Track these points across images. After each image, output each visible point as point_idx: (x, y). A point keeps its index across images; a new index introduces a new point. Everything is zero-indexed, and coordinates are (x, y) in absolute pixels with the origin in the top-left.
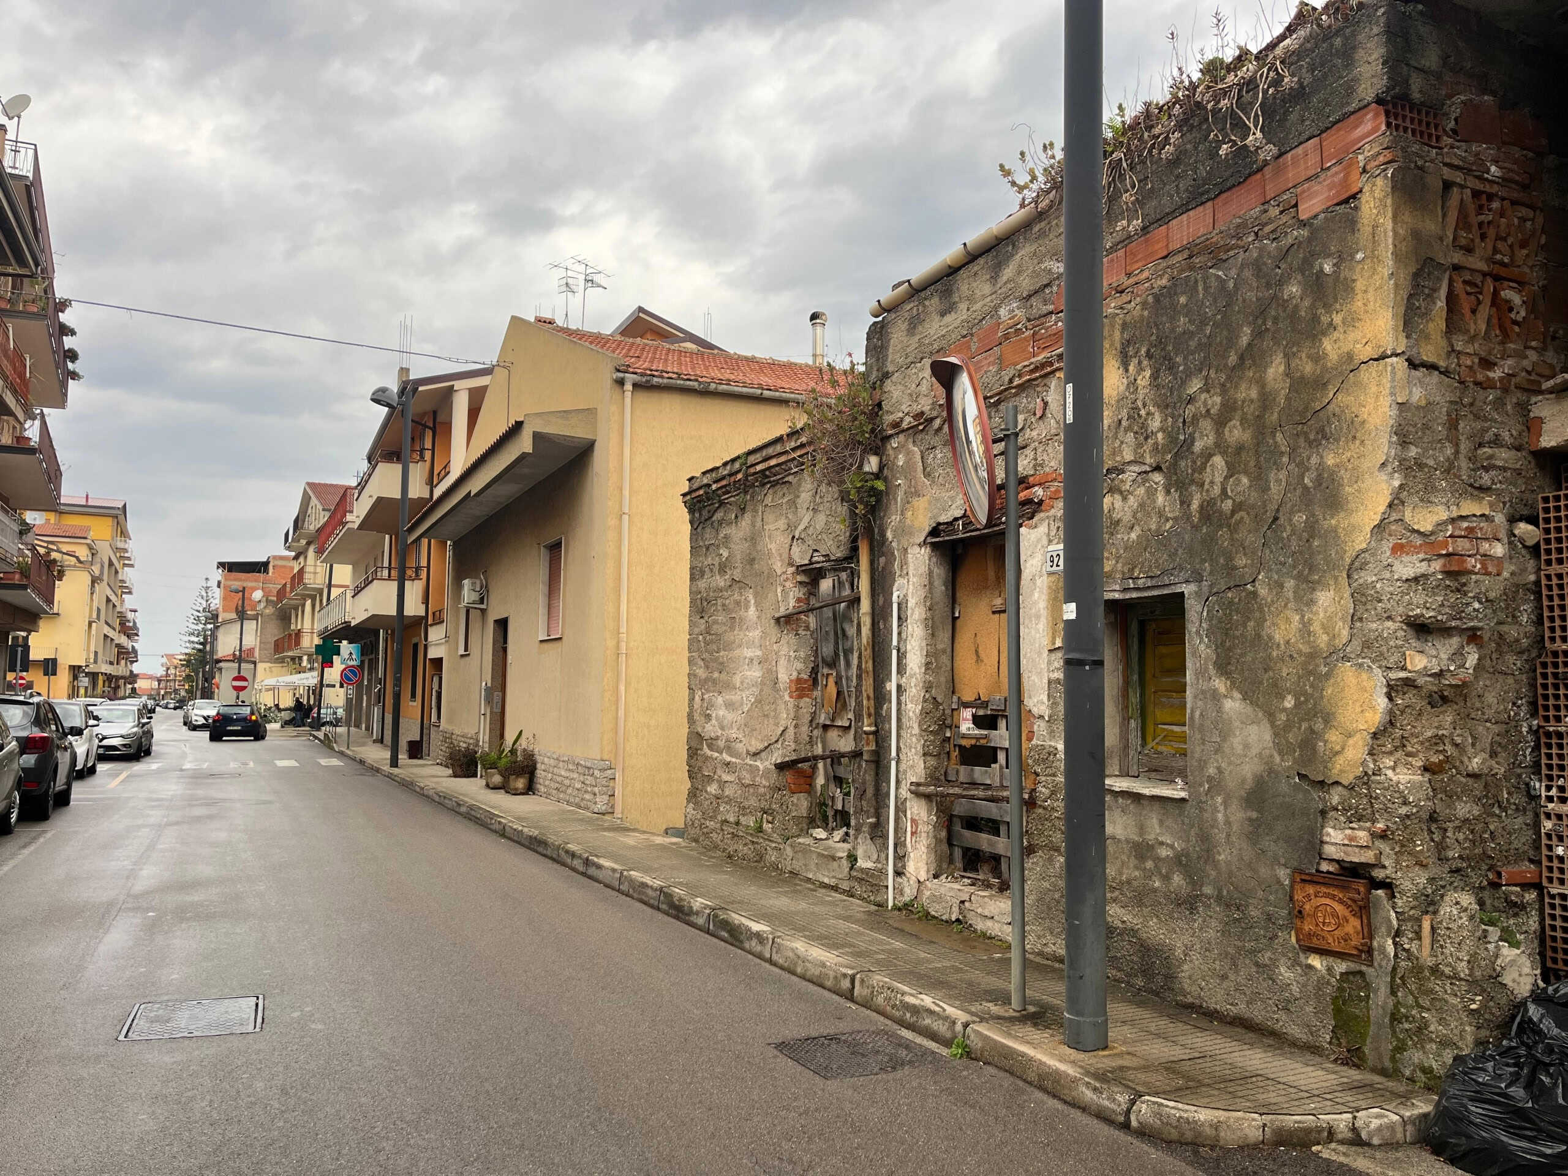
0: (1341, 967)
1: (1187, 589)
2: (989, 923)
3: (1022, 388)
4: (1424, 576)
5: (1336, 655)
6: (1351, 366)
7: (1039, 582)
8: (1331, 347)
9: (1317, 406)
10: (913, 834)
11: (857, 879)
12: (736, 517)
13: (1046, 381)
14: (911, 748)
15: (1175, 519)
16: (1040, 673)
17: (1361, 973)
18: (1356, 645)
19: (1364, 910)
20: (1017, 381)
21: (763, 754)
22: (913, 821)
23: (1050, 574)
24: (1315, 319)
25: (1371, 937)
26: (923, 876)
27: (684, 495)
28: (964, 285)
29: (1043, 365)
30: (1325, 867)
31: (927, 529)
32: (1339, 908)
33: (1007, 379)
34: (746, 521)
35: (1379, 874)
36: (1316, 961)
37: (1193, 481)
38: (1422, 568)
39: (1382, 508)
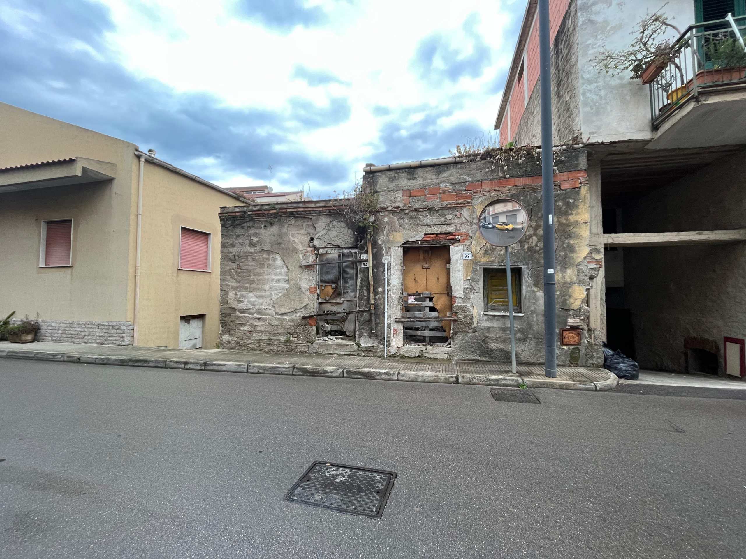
0: (572, 347)
1: (523, 267)
2: (436, 355)
3: (450, 208)
4: (595, 268)
5: (572, 283)
6: (577, 224)
7: (459, 262)
8: (572, 218)
9: (568, 230)
10: (394, 334)
11: (362, 351)
12: (265, 226)
13: (462, 208)
14: (393, 308)
15: (518, 250)
16: (460, 286)
17: (578, 348)
18: (577, 281)
19: (579, 334)
20: (449, 206)
21: (289, 314)
22: (394, 330)
23: (464, 260)
24: (567, 212)
25: (581, 340)
26: (400, 345)
27: (219, 213)
28: (420, 173)
29: (461, 203)
30: (567, 327)
31: (402, 242)
32: (574, 335)
33: (445, 204)
34: (274, 229)
35: (581, 327)
36: (565, 347)
37: (525, 242)
38: (595, 266)
39: (587, 253)
